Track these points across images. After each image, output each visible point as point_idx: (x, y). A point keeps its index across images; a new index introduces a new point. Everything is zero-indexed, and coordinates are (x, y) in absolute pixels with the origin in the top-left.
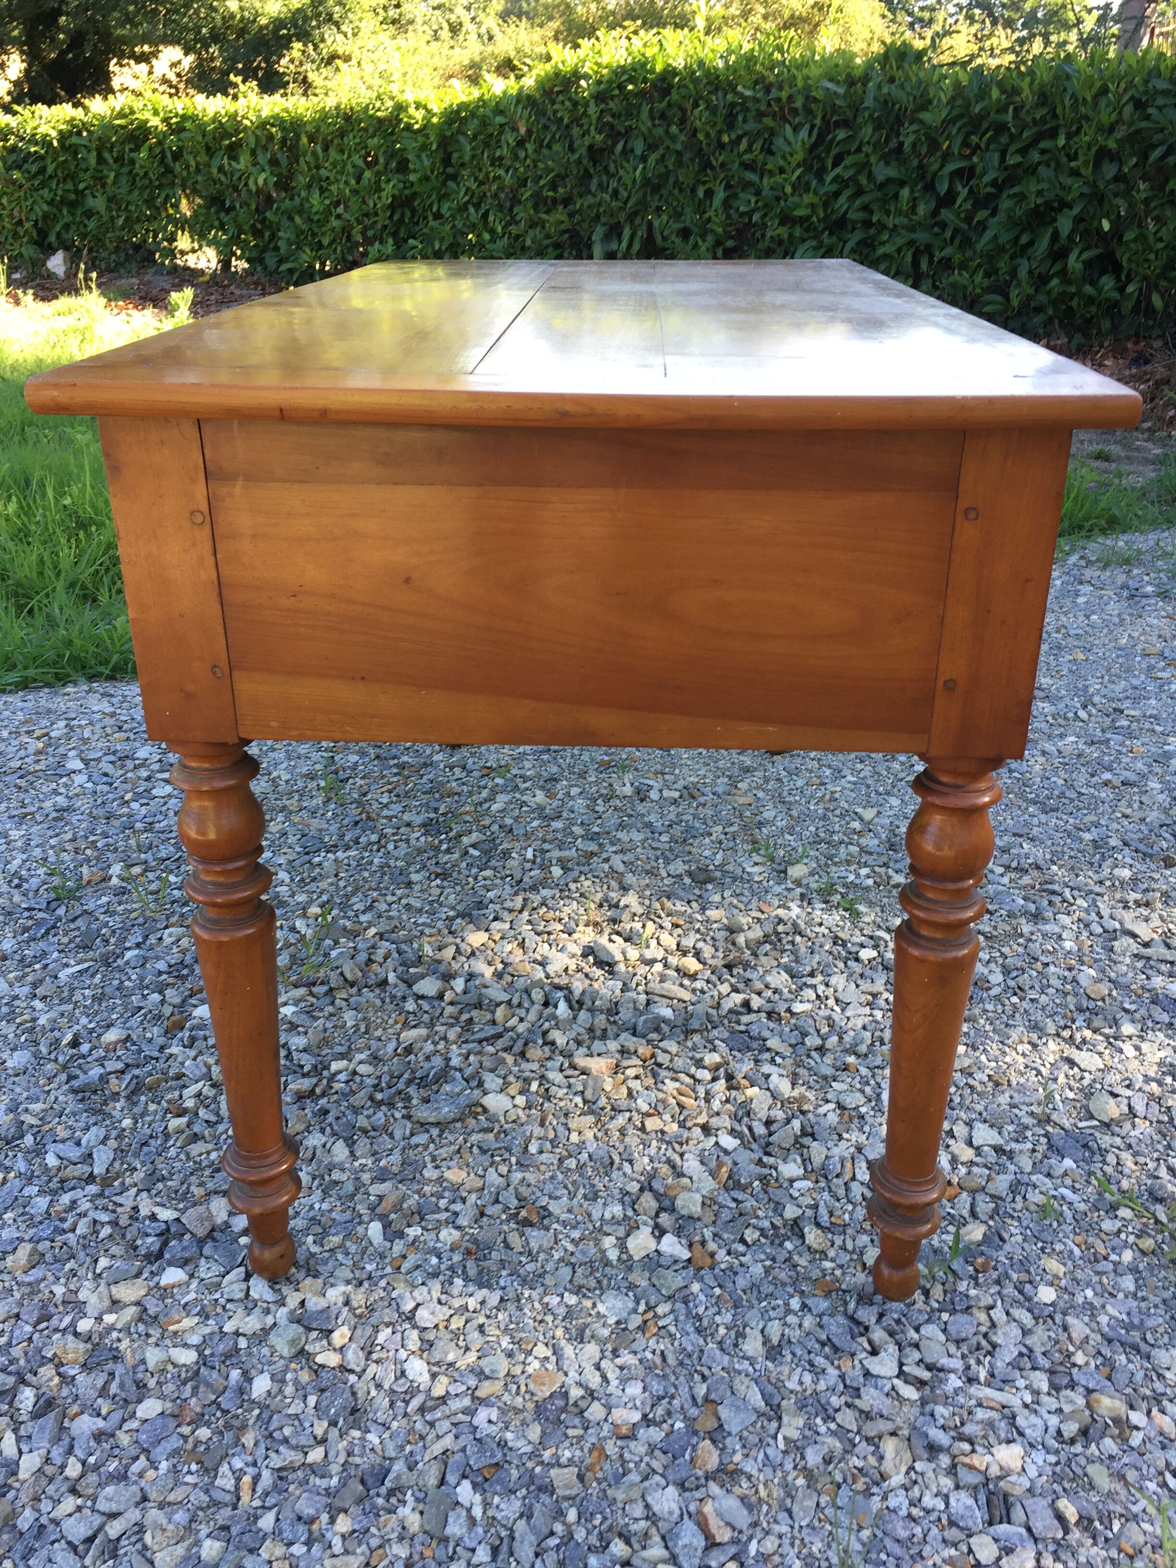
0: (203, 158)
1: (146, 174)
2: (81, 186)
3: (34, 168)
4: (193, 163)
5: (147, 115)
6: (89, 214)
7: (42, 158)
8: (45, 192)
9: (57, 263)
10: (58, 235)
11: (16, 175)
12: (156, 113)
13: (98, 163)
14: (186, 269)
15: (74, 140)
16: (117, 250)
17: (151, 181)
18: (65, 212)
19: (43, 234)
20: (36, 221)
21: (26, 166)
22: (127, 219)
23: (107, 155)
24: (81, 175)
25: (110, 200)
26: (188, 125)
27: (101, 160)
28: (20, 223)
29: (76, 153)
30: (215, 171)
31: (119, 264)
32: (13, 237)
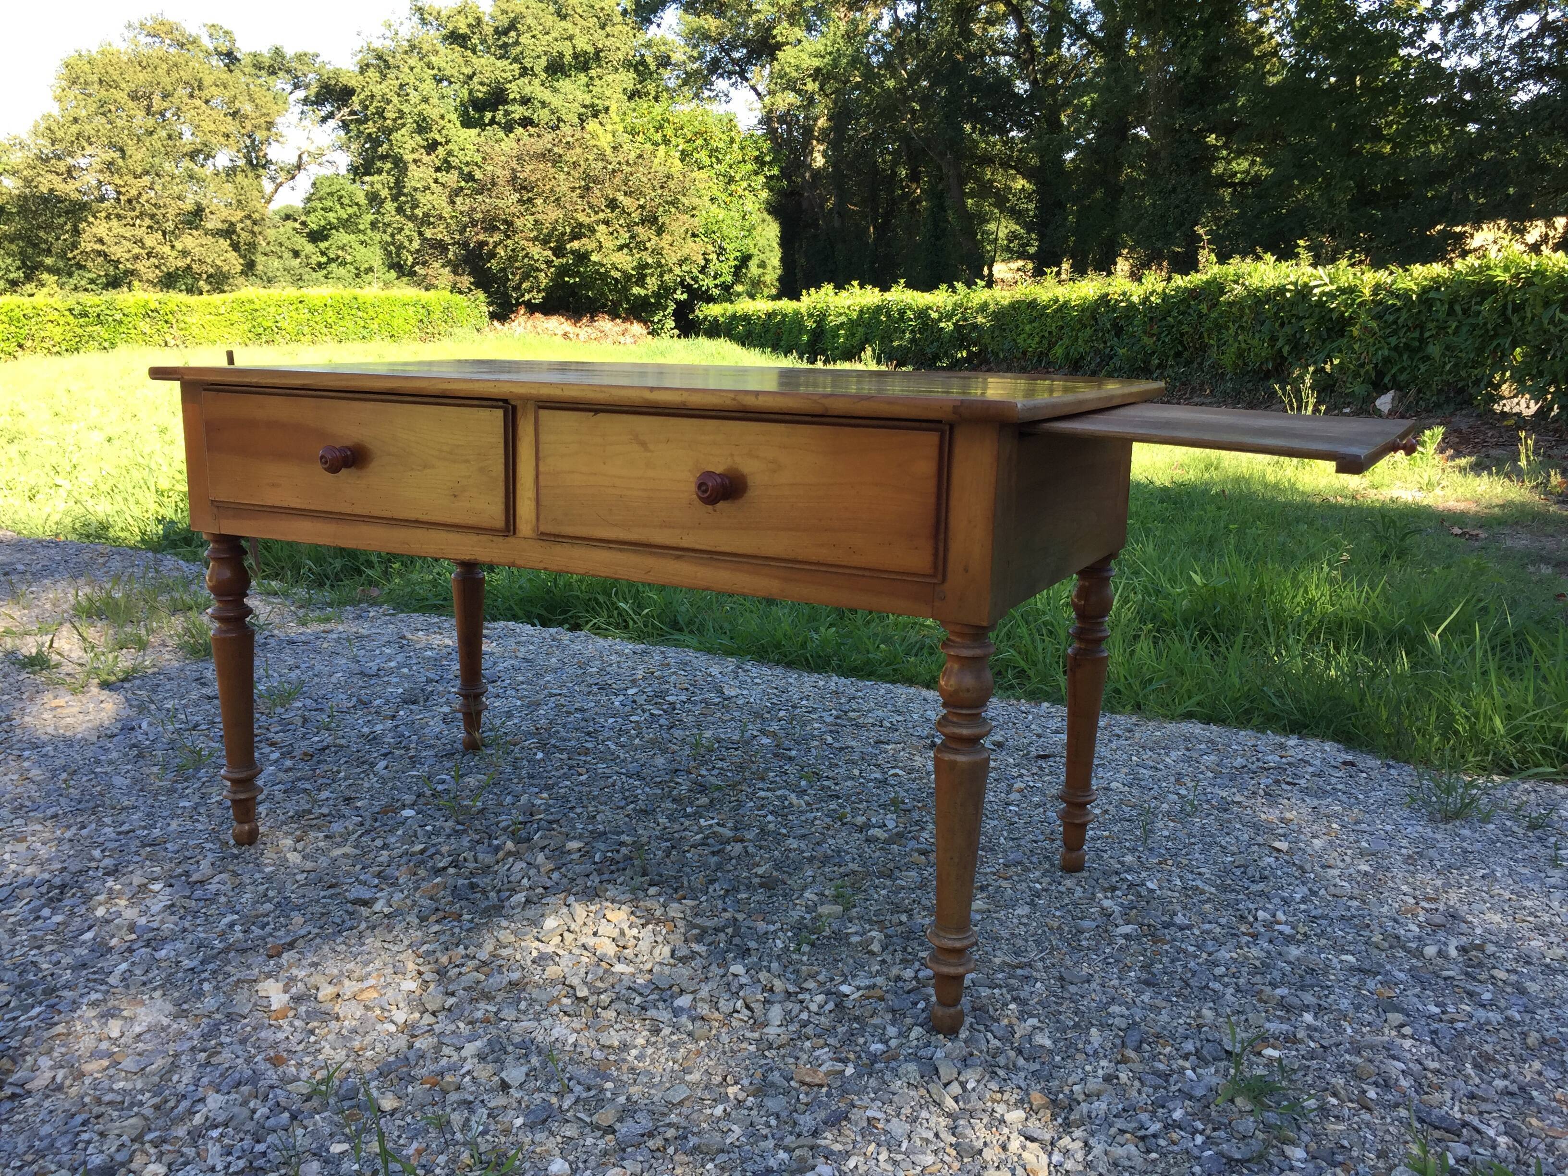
0: (1539, 310)
1: (1485, 324)
2: (1427, 334)
3: (1391, 318)
4: (1529, 315)
5: (1498, 272)
6: (1428, 358)
7: (1400, 309)
8: (1393, 341)
9: (1385, 402)
10: (1394, 376)
11: (1374, 324)
12: (1506, 269)
13: (1448, 314)
14: (1503, 413)
15: (1432, 295)
16: (1440, 392)
17: (1487, 331)
18: (1405, 357)
19: (1380, 374)
20: (1376, 365)
21: (1387, 316)
22: (1456, 365)
23: (1457, 308)
24: (1431, 325)
25: (1448, 348)
26: (1536, 280)
27: (1451, 312)
28: (1362, 365)
29: (1431, 306)
30: (1546, 322)
31: (1438, 405)
32: (1354, 377)
